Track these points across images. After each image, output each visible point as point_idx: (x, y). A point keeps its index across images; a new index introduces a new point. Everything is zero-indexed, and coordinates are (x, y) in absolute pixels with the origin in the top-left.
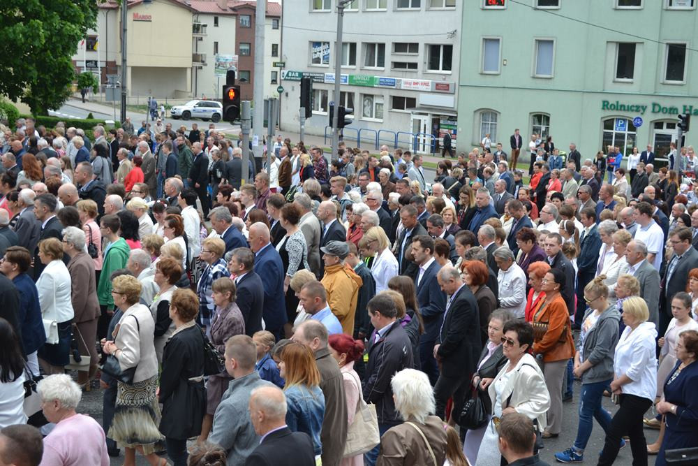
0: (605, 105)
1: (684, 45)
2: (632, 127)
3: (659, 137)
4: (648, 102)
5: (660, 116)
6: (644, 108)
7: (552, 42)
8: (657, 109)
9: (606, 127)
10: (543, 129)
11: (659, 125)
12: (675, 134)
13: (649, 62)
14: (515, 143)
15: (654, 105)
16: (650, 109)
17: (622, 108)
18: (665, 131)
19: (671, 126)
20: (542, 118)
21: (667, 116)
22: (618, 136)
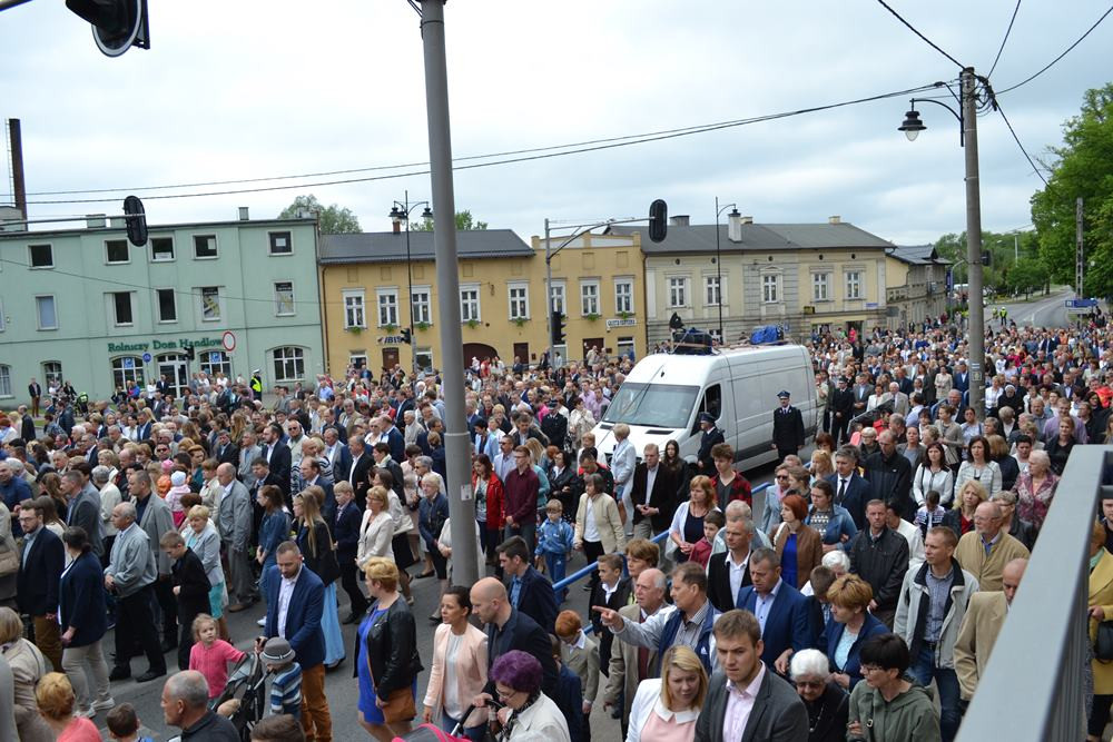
0: (111, 347)
1: (172, 291)
2: (139, 363)
3: (163, 369)
4: (149, 340)
5: (162, 351)
6: (147, 346)
7: (51, 298)
8: (158, 345)
9: (115, 367)
10: (56, 375)
11: (161, 358)
12: (177, 364)
13: (145, 307)
14: (34, 391)
15: (155, 342)
16: (151, 346)
17: (127, 348)
18: (167, 363)
19: (172, 358)
20: (52, 366)
21: (167, 350)
22: (126, 372)
